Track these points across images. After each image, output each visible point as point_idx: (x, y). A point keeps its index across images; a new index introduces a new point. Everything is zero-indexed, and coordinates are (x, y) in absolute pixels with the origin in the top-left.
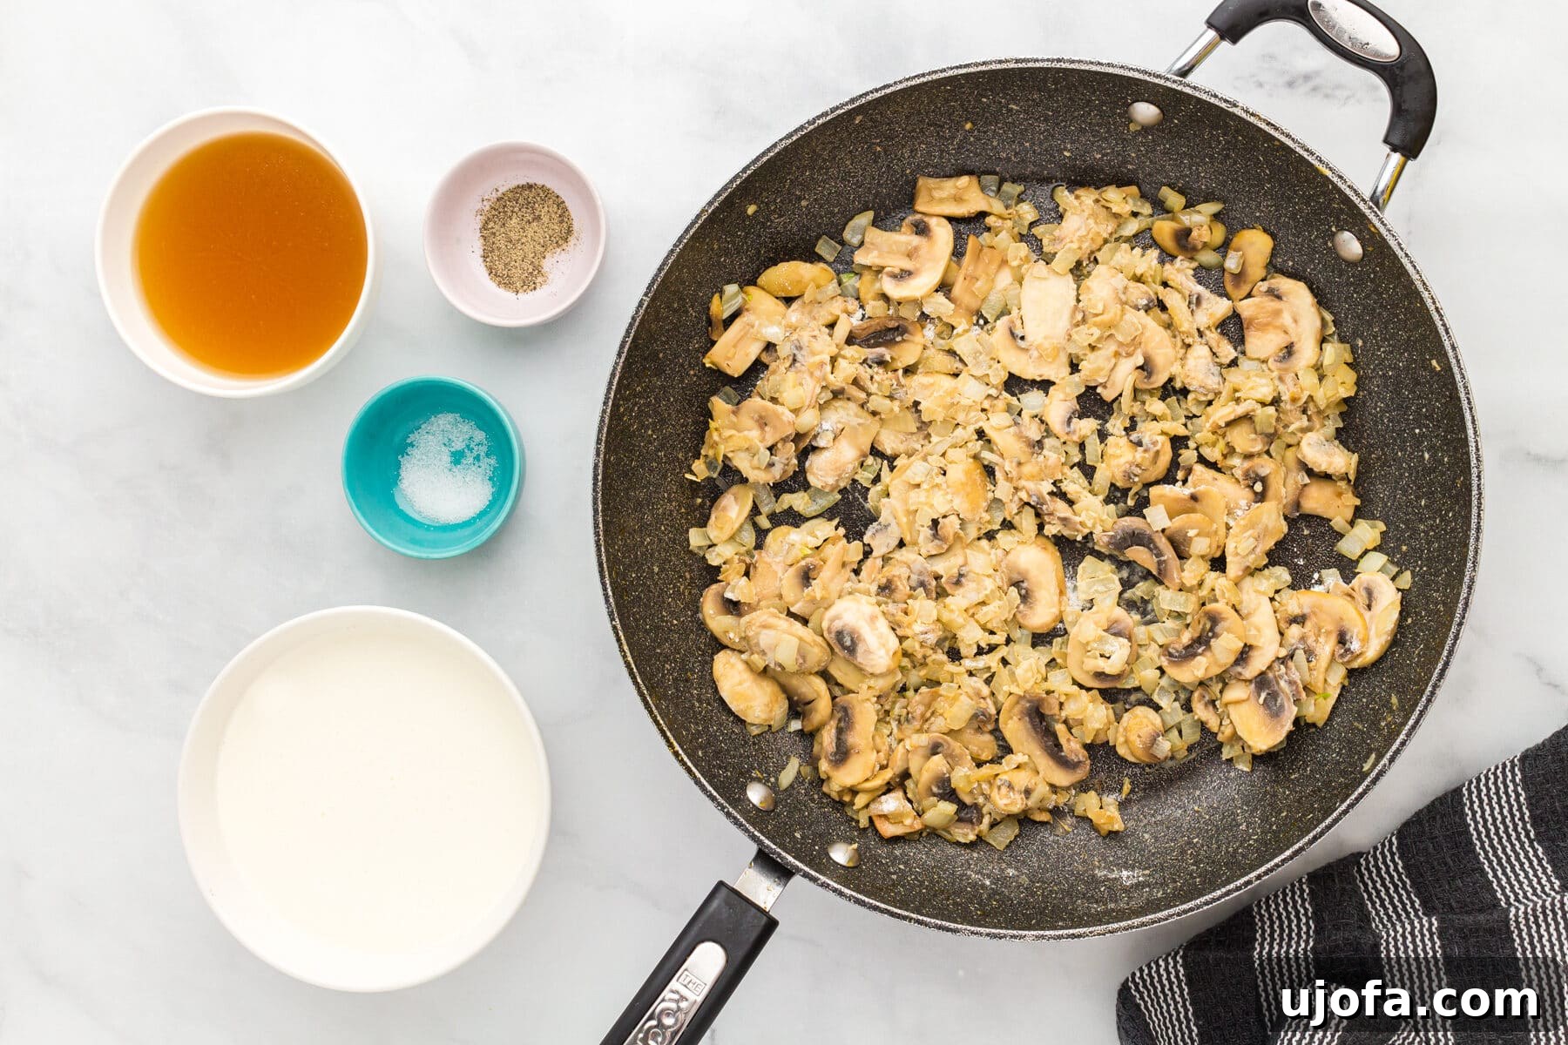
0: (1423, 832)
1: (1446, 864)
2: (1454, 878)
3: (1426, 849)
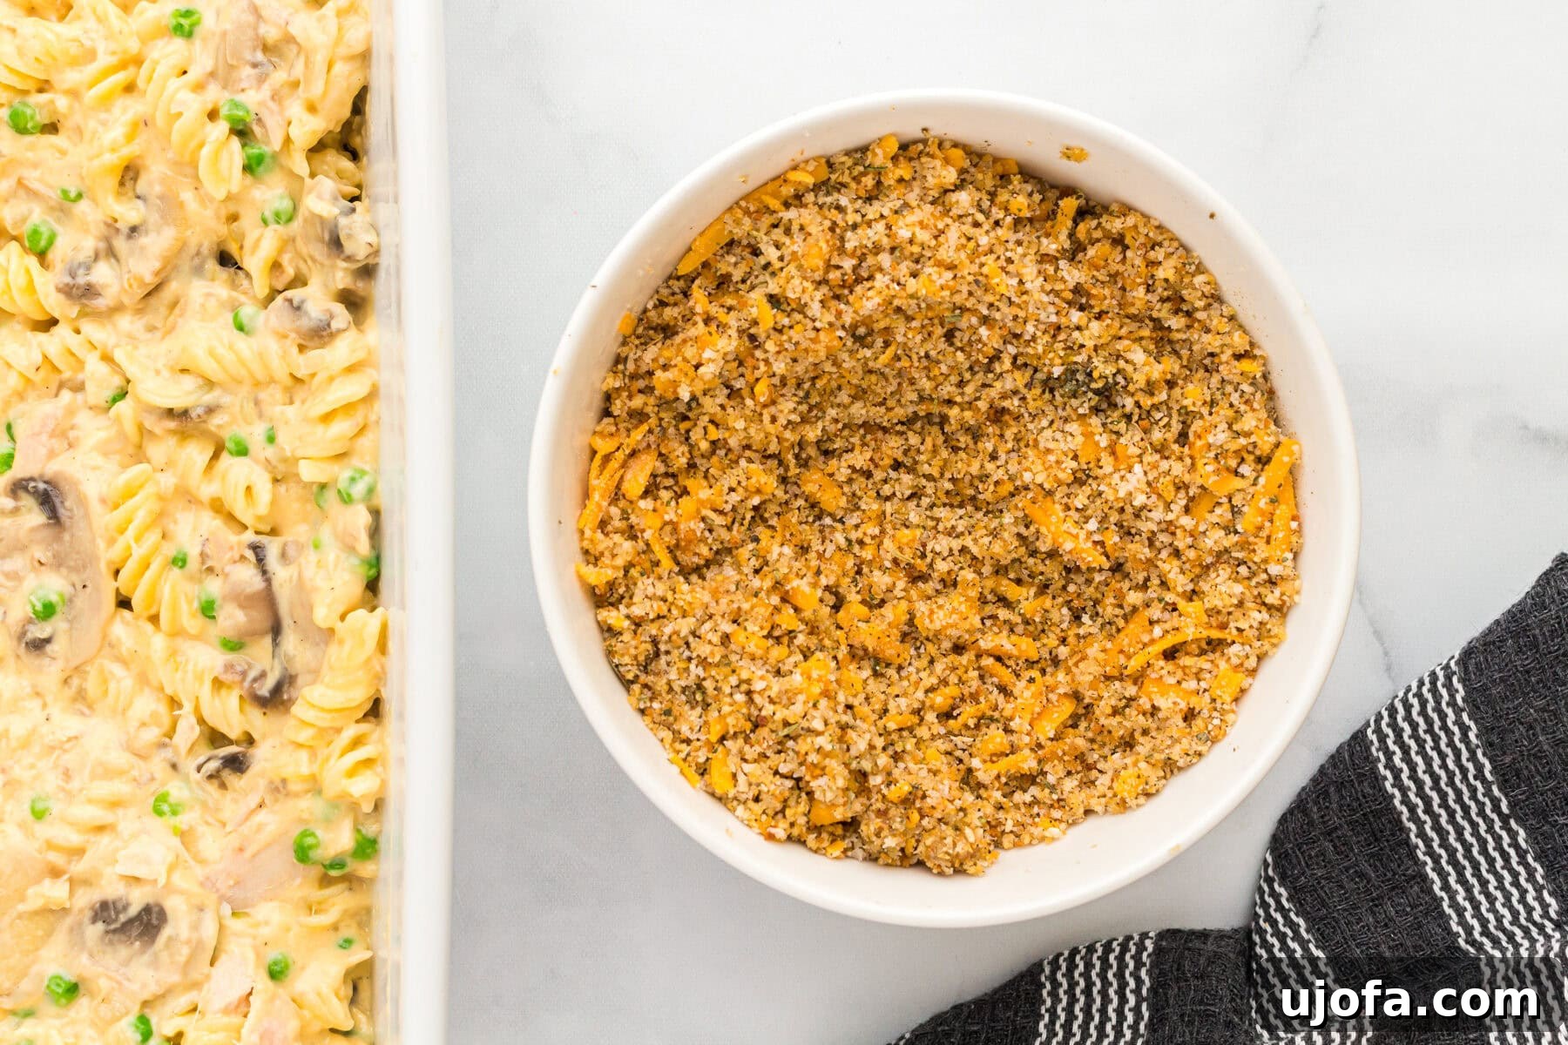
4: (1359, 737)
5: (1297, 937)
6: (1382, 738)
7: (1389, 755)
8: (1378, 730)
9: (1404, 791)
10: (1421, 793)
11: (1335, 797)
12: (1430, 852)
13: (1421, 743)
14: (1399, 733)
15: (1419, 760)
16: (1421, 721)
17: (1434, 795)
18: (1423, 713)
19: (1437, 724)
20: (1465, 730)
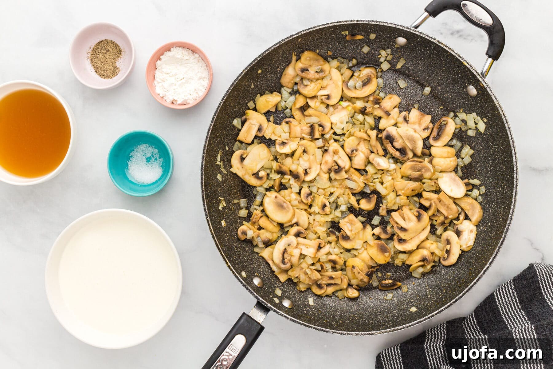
0: (483, 310)
1: (491, 320)
3: (484, 316)
4: (492, 294)
6: (497, 294)
7: (498, 297)
8: (496, 293)
9: (500, 304)
10: (503, 305)
11: (488, 305)
12: (505, 316)
13: (504, 295)
14: (500, 293)
15: (503, 299)
16: (505, 291)
17: (506, 306)
18: (505, 290)
19: (508, 292)
20: (513, 293)
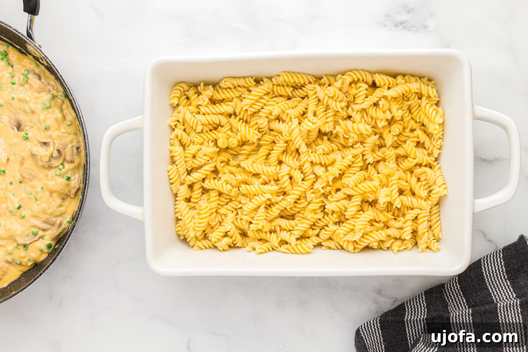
0: (467, 275)
1: (475, 286)
2: (477, 292)
3: (468, 281)
4: (479, 261)
5: (460, 295)
6: (484, 261)
7: (485, 265)
9: (486, 272)
10: (489, 273)
11: (472, 271)
12: (490, 285)
13: (491, 264)
14: (487, 261)
15: (490, 267)
16: (492, 259)
17: (492, 274)
19: (495, 260)
20: (501, 263)
